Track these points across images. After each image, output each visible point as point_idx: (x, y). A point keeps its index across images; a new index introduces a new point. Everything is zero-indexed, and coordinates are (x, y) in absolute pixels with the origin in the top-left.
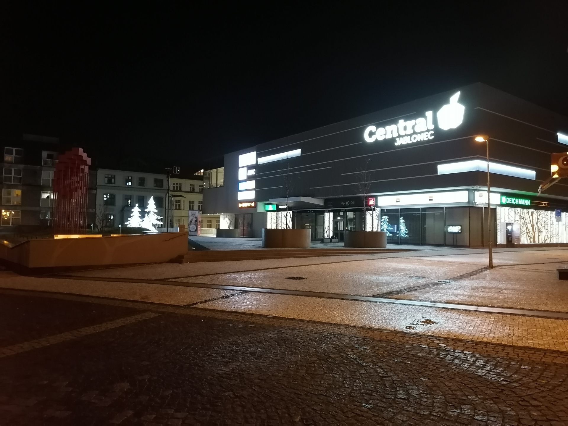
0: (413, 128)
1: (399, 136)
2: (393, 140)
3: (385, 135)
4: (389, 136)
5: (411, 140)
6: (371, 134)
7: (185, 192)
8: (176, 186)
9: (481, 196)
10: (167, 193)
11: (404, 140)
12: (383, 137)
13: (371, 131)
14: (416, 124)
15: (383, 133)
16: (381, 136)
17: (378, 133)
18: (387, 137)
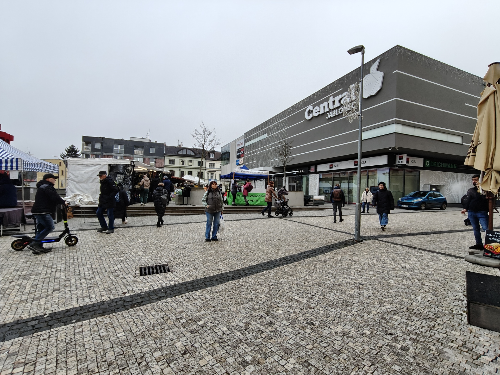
0: (340, 100)
1: (330, 111)
2: (325, 114)
3: (319, 111)
4: (322, 111)
5: (338, 113)
6: (310, 112)
7: (217, 169)
8: (211, 165)
9: (401, 158)
10: (206, 169)
11: (333, 113)
12: (318, 113)
13: (310, 110)
14: (342, 98)
15: (318, 110)
16: (316, 113)
17: (314, 112)
18: (321, 113)
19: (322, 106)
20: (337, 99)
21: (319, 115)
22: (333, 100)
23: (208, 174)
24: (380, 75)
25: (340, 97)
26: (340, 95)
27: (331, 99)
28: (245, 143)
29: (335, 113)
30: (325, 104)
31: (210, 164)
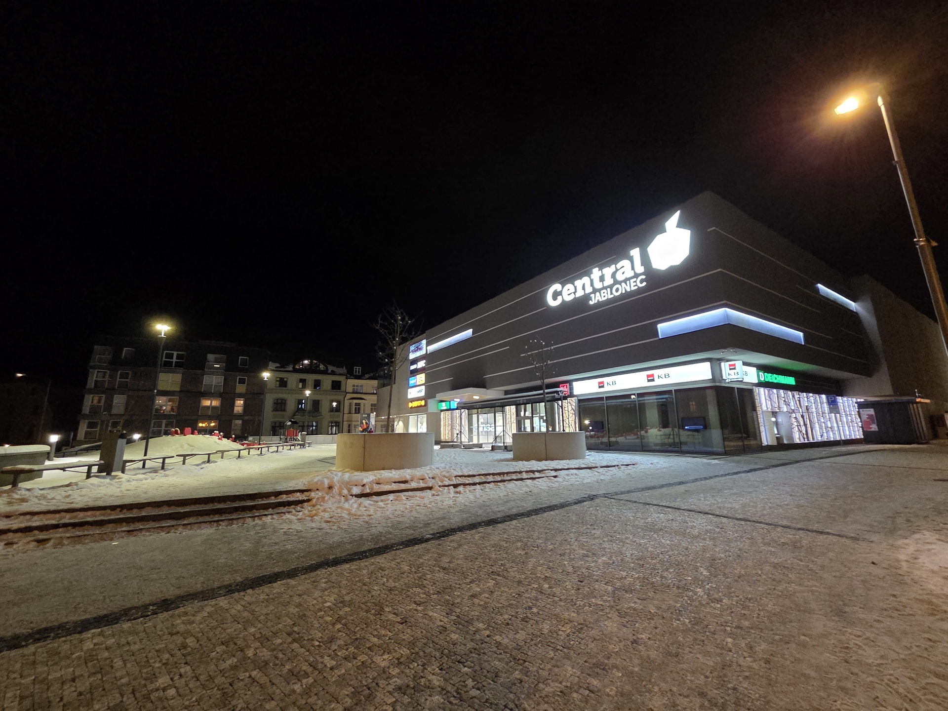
0: (613, 275)
1: (595, 291)
2: (587, 297)
3: (575, 293)
4: (580, 293)
5: (612, 293)
6: (556, 295)
7: (366, 394)
8: (356, 387)
9: (733, 367)
10: (345, 396)
11: (603, 295)
12: (572, 296)
13: (556, 291)
14: (617, 270)
15: (572, 291)
16: (569, 295)
17: (565, 292)
18: (578, 295)
19: (579, 283)
21: (575, 299)
22: (601, 275)
24: (685, 234)
25: (613, 268)
26: (613, 266)
27: (596, 274)
28: (427, 348)
30: (586, 280)
31: (354, 385)
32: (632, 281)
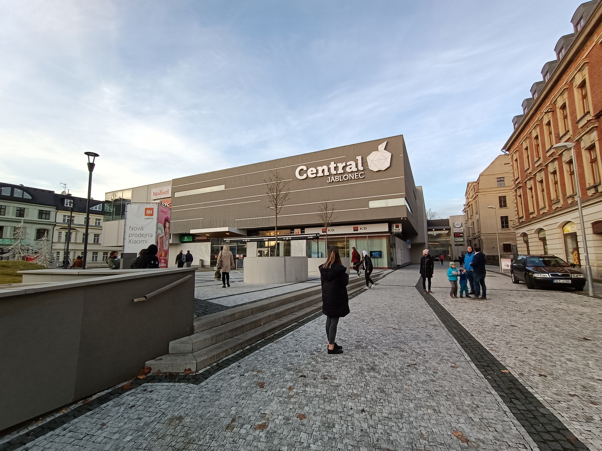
0: (344, 168)
2: (325, 177)
3: (317, 173)
4: (320, 174)
6: (301, 172)
7: (79, 225)
8: (67, 218)
9: (397, 227)
10: (55, 225)
11: (336, 179)
12: (315, 175)
13: (302, 169)
14: (346, 166)
15: (315, 171)
16: (312, 174)
17: (309, 172)
18: (318, 175)
19: (320, 169)
20: (340, 166)
21: (316, 176)
23: (60, 233)
24: (388, 155)
27: (332, 165)
28: (173, 193)
29: (338, 178)
30: (325, 168)
31: (65, 216)
32: (355, 174)
